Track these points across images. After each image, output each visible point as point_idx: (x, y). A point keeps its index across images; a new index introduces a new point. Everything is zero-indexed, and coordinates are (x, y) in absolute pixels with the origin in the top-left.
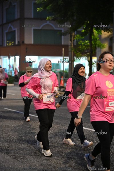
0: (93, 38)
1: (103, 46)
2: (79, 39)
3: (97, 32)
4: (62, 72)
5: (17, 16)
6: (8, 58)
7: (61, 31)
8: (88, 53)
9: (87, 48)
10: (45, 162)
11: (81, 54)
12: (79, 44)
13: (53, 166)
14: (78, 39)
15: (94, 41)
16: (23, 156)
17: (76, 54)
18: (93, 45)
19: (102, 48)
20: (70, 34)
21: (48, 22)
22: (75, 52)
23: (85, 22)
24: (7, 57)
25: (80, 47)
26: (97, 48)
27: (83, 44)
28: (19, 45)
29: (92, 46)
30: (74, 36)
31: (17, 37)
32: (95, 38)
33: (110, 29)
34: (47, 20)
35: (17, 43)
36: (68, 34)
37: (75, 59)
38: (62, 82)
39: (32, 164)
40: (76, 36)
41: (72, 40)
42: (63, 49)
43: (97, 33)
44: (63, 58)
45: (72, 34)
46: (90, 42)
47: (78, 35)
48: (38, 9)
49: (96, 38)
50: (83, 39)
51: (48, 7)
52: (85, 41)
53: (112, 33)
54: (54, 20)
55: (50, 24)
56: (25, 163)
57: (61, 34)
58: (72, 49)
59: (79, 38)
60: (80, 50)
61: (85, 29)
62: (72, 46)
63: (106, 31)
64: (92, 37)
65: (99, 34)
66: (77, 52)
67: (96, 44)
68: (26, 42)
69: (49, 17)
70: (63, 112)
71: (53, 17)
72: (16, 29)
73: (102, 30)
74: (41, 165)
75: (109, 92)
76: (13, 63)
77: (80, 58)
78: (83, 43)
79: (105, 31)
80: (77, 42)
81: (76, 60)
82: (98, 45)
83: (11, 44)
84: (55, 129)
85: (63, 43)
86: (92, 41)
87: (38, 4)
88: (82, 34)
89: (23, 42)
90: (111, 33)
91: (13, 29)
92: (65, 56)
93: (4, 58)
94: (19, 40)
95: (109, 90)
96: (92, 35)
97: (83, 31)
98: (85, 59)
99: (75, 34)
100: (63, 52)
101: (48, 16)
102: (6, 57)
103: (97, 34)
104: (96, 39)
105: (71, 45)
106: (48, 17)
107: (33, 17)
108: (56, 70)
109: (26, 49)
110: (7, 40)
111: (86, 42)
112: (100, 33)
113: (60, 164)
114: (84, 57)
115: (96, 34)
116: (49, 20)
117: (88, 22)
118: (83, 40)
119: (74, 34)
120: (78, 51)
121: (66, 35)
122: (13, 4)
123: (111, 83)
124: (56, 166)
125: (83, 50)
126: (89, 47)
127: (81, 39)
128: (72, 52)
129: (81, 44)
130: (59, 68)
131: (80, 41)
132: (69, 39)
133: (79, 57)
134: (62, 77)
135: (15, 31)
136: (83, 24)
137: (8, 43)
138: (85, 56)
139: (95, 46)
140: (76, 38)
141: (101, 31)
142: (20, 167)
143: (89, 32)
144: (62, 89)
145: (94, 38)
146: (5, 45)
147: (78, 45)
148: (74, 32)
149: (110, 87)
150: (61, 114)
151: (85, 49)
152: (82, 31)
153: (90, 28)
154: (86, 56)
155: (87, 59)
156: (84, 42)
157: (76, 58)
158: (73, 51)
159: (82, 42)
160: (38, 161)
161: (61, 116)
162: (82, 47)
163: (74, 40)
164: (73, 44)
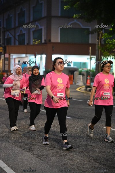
2: (106, 38)
4: (89, 71)
5: (44, 14)
6: (34, 57)
7: (89, 29)
10: (68, 162)
12: (107, 42)
13: (76, 166)
14: (105, 37)
16: (46, 155)
17: (103, 53)
21: (75, 20)
22: (102, 51)
23: (114, 20)
24: (34, 55)
25: (108, 46)
27: (110, 42)
28: (46, 43)
30: (102, 34)
31: (44, 36)
34: (74, 18)
35: (43, 42)
36: (96, 32)
37: (102, 58)
38: (89, 81)
39: (55, 163)
40: (103, 35)
41: (100, 38)
42: (90, 48)
44: (90, 57)
45: (100, 33)
47: (106, 34)
48: (65, 7)
50: (111, 37)
51: (75, 5)
52: (113, 40)
54: (81, 18)
55: (77, 22)
56: (48, 163)
57: (89, 32)
58: (99, 48)
60: (108, 48)
61: (112, 28)
62: (100, 45)
66: (105, 51)
68: (53, 40)
69: (76, 15)
70: (88, 112)
71: (80, 15)
72: (43, 28)
74: (64, 165)
75: (59, 86)
76: (40, 62)
77: (107, 58)
78: (111, 42)
80: (105, 41)
81: (103, 59)
83: (38, 43)
84: (79, 129)
85: (90, 42)
87: (65, 1)
88: (110, 33)
89: (50, 40)
91: (40, 28)
92: (92, 55)
93: (30, 56)
94: (45, 39)
97: (111, 29)
98: (113, 58)
99: (102, 32)
100: (90, 51)
102: (32, 55)
105: (99, 44)
106: (75, 15)
107: (60, 15)
108: (83, 69)
109: (53, 47)
110: (33, 39)
113: (83, 164)
114: (111, 56)
116: (76, 18)
118: (111, 39)
119: (101, 33)
120: (105, 50)
121: (93, 34)
122: (40, 2)
123: (61, 80)
124: (79, 166)
125: (111, 49)
127: (109, 37)
128: (100, 51)
129: (109, 43)
130: (86, 68)
131: (108, 40)
132: (97, 38)
134: (89, 76)
135: (41, 29)
136: (111, 22)
137: (35, 41)
138: (112, 55)
142: (42, 166)
144: (88, 89)
146: (32, 44)
147: (106, 44)
148: (102, 30)
150: (87, 114)
151: (113, 48)
154: (114, 55)
156: (111, 41)
157: (104, 57)
158: (100, 49)
160: (61, 161)
161: (87, 115)
162: (109, 46)
163: (101, 39)
164: (101, 42)
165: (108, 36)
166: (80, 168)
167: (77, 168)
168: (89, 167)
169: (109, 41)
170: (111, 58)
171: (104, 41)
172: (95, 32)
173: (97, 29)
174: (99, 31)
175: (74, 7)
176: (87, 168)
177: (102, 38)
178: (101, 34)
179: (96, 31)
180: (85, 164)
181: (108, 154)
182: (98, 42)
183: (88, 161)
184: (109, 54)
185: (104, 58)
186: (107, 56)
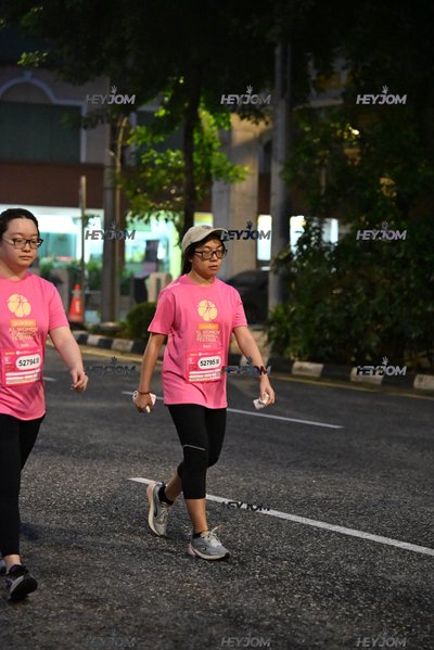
0: (196, 142)
1: (236, 176)
2: (144, 144)
3: (213, 121)
4: (79, 268)
7: (77, 109)
8: (178, 199)
9: (172, 179)
11: (153, 201)
12: (144, 161)
14: (140, 143)
15: (201, 151)
17: (132, 201)
18: (199, 169)
19: (232, 181)
20: (108, 121)
21: (28, 75)
22: (128, 193)
23: (170, 78)
25: (149, 175)
26: (214, 179)
27: (158, 162)
29: (195, 173)
32: (205, 141)
33: (262, 111)
34: (20, 65)
36: (102, 122)
37: (128, 218)
38: (77, 306)
40: (132, 132)
41: (119, 146)
42: (83, 180)
43: (215, 124)
44: (83, 213)
45: (119, 124)
46: (188, 157)
47: (142, 130)
49: (210, 140)
50: (161, 143)
51: (25, 17)
52: (169, 151)
53: (270, 126)
54: (47, 65)
55: (36, 82)
57: (78, 121)
58: (115, 182)
59: (144, 140)
60: (148, 184)
61: (166, 107)
62: (118, 170)
63: (249, 119)
64: (196, 136)
65: (220, 128)
66: (136, 194)
67: (209, 166)
69: (31, 54)
70: (72, 422)
71: (45, 55)
73: (233, 111)
75: (16, 328)
77: (146, 217)
78: (161, 158)
79: (242, 118)
80: (138, 155)
81: (132, 221)
82: (217, 167)
85: (83, 159)
86: (195, 155)
88: (157, 126)
90: (267, 123)
92: (90, 205)
95: (15, 323)
96: (195, 130)
97: (162, 112)
98: (166, 220)
99: (127, 122)
100: (83, 191)
101: (28, 53)
103: (215, 128)
104: (210, 145)
105: (114, 167)
106: (24, 55)
111: (173, 154)
112: (223, 124)
114: (162, 212)
115: (211, 127)
116: (30, 65)
117: (181, 81)
118: (161, 148)
119: (124, 124)
120: (139, 190)
121: (93, 126)
123: (25, 300)
125: (160, 184)
126: (182, 176)
127: (152, 142)
128: (118, 193)
129: (152, 164)
130: (67, 253)
131: (148, 151)
132: (108, 144)
133: (142, 213)
134: (77, 286)
136: (162, 86)
138: (165, 209)
139: (204, 171)
140: (134, 137)
141: (228, 117)
143: (182, 116)
144: (76, 334)
145: (201, 141)
147: (140, 166)
148: (127, 115)
149: (19, 314)
150: (65, 429)
151: (168, 181)
152: (156, 115)
153: (186, 105)
154: (170, 210)
155: (173, 220)
156: (162, 155)
157: (133, 216)
158: (119, 186)
159: (155, 155)
161: (65, 434)
162: (155, 173)
163: (124, 148)
164: (122, 161)
165: (149, 138)
169: (152, 156)
170: (162, 218)
171: (134, 156)
172: (100, 121)
174: (114, 117)
175: (23, 22)
177: (128, 146)
178: (122, 130)
179: (105, 119)
180: (53, 617)
181: (140, 578)
183: (63, 608)
185: (135, 219)
186: (146, 211)
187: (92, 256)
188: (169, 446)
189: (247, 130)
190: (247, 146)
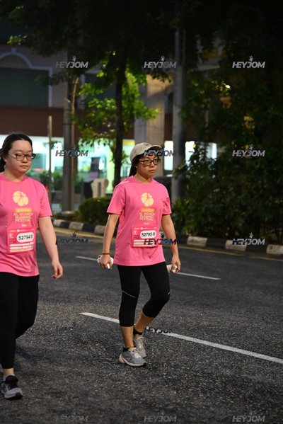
0: (124, 93)
1: (150, 115)
2: (90, 95)
3: (135, 80)
4: (48, 176)
7: (47, 72)
8: (112, 131)
9: (108, 118)
11: (96, 132)
12: (90, 106)
14: (87, 94)
15: (127, 99)
17: (82, 132)
18: (126, 111)
19: (147, 119)
20: (66, 80)
22: (80, 127)
23: (107, 52)
25: (93, 115)
26: (136, 118)
27: (99, 106)
29: (123, 114)
32: (130, 92)
33: (167, 73)
34: (9, 44)
36: (63, 81)
37: (80, 143)
40: (82, 87)
41: (74, 96)
42: (50, 118)
43: (136, 82)
44: (50, 140)
45: (73, 82)
46: (119, 104)
47: (89, 86)
49: (133, 92)
50: (101, 95)
51: (12, 13)
52: (106, 99)
53: (172, 82)
54: (26, 44)
55: (19, 55)
57: (46, 81)
58: (71, 120)
59: (90, 92)
60: (93, 121)
61: (104, 71)
62: (73, 112)
63: (158, 79)
64: (124, 89)
65: (140, 84)
66: (85, 127)
67: (132, 109)
69: (16, 37)
71: (25, 37)
73: (148, 73)
75: (18, 214)
77: (91, 143)
78: (101, 104)
79: (154, 78)
80: (86, 102)
81: (82, 145)
82: (138, 110)
85: (50, 105)
86: (123, 102)
88: (98, 83)
90: (170, 81)
92: (54, 135)
95: (18, 210)
96: (123, 86)
97: (102, 74)
98: (105, 144)
99: (79, 81)
100: (50, 126)
101: (13, 36)
103: (136, 84)
104: (133, 96)
105: (70, 110)
106: (11, 38)
108: (33, 171)
111: (109, 101)
112: (141, 81)
114: (102, 139)
115: (133, 83)
116: (15, 44)
117: (114, 54)
118: (101, 97)
119: (77, 82)
120: (86, 125)
121: (57, 84)
123: (24, 195)
125: (101, 121)
126: (115, 115)
127: (95, 94)
128: (73, 127)
129: (95, 108)
130: (40, 167)
131: (92, 100)
132: (66, 95)
133: (88, 140)
136: (101, 57)
138: (104, 137)
139: (129, 113)
140: (84, 90)
141: (145, 77)
143: (114, 77)
145: (127, 93)
147: (88, 110)
148: (79, 76)
149: (21, 204)
151: (106, 119)
152: (98, 76)
153: (117, 69)
154: (107, 138)
155: (109, 144)
156: (102, 102)
157: (83, 142)
158: (74, 122)
159: (97, 102)
162: (97, 114)
163: (77, 97)
164: (76, 106)
165: (93, 91)
166: (19, 415)
167: (10, 416)
168: (39, 413)
169: (95, 103)
170: (102, 143)
171: (83, 103)
172: (61, 80)
173: (67, 74)
174: (70, 77)
175: (10, 16)
176: (35, 415)
177: (79, 96)
178: (75, 86)
179: (64, 78)
180: (31, 404)
181: (88, 378)
182: (70, 106)
183: (38, 398)
184: (95, 134)
185: (84, 144)
186: (91, 138)
187: (56, 168)
188: (106, 292)
189: (157, 85)
190: (157, 96)
